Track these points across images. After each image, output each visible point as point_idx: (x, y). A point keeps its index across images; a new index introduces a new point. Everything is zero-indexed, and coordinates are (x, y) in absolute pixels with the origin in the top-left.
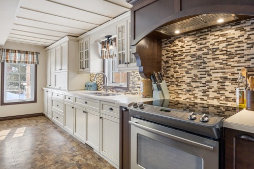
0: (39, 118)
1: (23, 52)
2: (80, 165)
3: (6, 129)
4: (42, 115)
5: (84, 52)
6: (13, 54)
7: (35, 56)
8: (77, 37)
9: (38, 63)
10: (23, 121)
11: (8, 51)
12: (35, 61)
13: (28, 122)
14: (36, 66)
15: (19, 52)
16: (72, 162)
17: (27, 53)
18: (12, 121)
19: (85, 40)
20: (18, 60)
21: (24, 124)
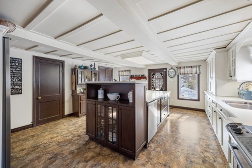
0: (201, 112)
1: (189, 67)
2: (205, 160)
3: (177, 113)
4: (203, 111)
5: (231, 60)
6: (183, 69)
7: (198, 68)
8: (225, 47)
9: (200, 73)
10: (189, 112)
11: (180, 68)
12: (198, 72)
13: (192, 113)
14: (199, 75)
15: (187, 67)
16: (201, 154)
17: (192, 67)
18: (183, 110)
19: (232, 49)
20: (186, 72)
21: (189, 114)
